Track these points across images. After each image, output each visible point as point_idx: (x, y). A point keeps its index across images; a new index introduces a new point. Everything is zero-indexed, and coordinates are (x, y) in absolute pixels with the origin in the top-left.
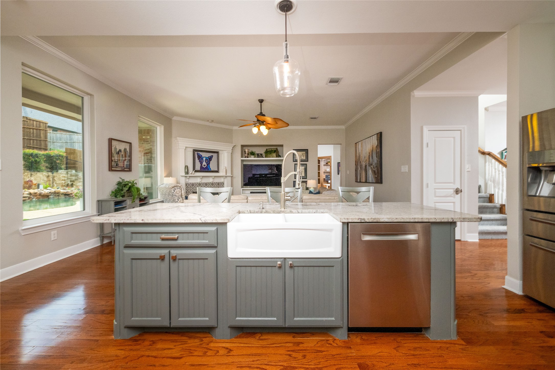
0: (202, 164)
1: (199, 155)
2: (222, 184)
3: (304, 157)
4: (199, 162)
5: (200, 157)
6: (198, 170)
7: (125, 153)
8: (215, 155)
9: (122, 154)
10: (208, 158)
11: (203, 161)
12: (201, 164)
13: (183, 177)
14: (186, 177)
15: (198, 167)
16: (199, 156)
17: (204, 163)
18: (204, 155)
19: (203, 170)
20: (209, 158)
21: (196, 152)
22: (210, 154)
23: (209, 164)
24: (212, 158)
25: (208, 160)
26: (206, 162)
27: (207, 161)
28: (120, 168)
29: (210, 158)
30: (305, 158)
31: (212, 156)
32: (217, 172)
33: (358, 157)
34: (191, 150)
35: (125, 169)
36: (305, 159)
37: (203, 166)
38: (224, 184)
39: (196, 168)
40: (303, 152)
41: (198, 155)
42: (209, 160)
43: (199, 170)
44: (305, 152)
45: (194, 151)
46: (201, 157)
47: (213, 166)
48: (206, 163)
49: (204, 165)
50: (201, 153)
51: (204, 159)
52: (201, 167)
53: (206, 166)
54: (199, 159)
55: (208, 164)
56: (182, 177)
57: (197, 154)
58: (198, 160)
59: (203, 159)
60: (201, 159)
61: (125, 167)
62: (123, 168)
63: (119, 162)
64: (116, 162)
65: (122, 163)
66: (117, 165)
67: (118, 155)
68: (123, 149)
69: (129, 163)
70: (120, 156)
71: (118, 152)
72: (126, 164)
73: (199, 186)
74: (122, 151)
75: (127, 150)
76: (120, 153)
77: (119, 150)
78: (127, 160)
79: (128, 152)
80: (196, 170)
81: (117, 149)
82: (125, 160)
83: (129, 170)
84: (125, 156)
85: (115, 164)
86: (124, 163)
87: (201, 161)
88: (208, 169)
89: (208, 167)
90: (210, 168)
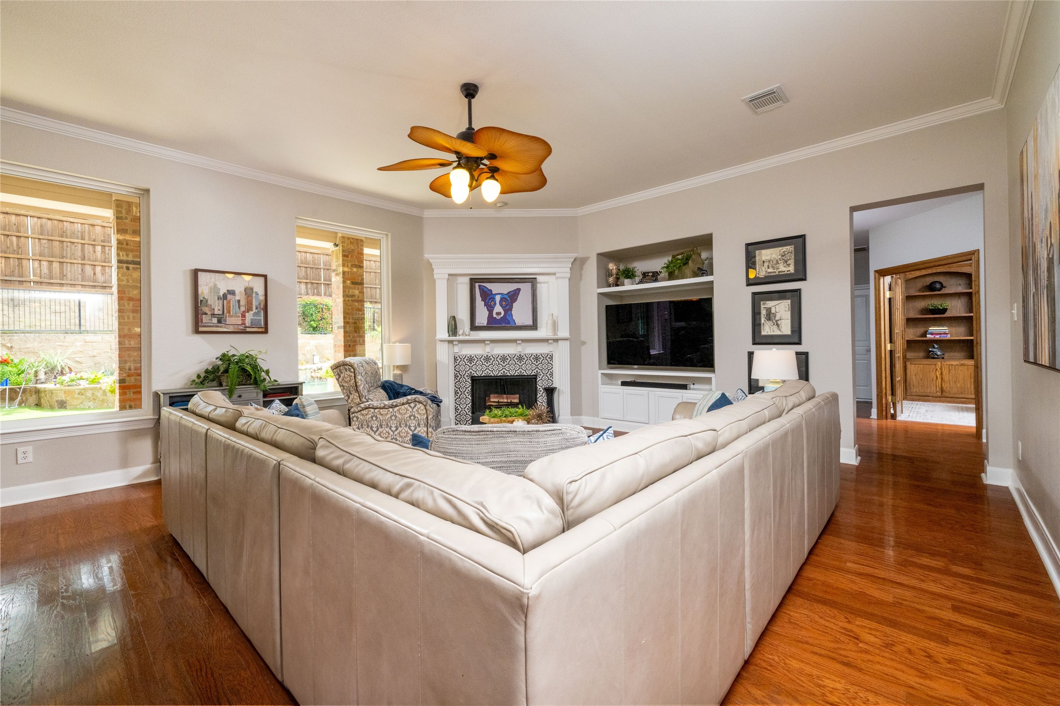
0: (493, 310)
1: (485, 289)
2: (547, 358)
3: (789, 265)
4: (485, 306)
5: (487, 297)
6: (482, 325)
7: (248, 297)
8: (526, 288)
9: (237, 298)
10: (506, 297)
11: (495, 304)
12: (490, 311)
13: (445, 342)
14: (451, 342)
15: (482, 318)
16: (485, 292)
17: (498, 309)
18: (495, 288)
19: (493, 324)
20: (510, 295)
21: (477, 285)
22: (512, 287)
23: (511, 309)
24: (518, 294)
25: (507, 300)
26: (501, 305)
27: (504, 303)
28: (231, 326)
29: (513, 296)
30: (791, 269)
31: (519, 290)
32: (534, 327)
33: (1029, 219)
34: (467, 280)
35: (248, 330)
36: (792, 271)
37: (495, 316)
38: (551, 358)
39: (477, 322)
40: (784, 249)
41: (483, 289)
42: (509, 300)
43: (485, 325)
44: (790, 248)
45: (473, 281)
46: (488, 295)
47: (521, 313)
48: (502, 307)
49: (498, 314)
50: (489, 286)
51: (498, 298)
52: (490, 318)
53: (502, 316)
54: (486, 299)
55: (508, 308)
56: (442, 343)
57: (480, 288)
58: (483, 303)
59: (494, 299)
60: (490, 299)
61: (247, 325)
62: (242, 328)
63: (226, 314)
64: (218, 316)
65: (238, 317)
66: (219, 321)
67: (225, 301)
68: (239, 289)
69: (261, 316)
70: (229, 302)
71: (223, 295)
72: (251, 319)
73: (485, 362)
74: (236, 293)
75: (254, 291)
76: (229, 297)
77: (226, 292)
78: (254, 310)
79: (257, 294)
80: (477, 325)
81: (220, 289)
82: (248, 312)
83: (263, 330)
84: (247, 302)
85: (215, 320)
86: (243, 316)
87: (489, 304)
88: (509, 323)
89: (508, 317)
90: (514, 320)
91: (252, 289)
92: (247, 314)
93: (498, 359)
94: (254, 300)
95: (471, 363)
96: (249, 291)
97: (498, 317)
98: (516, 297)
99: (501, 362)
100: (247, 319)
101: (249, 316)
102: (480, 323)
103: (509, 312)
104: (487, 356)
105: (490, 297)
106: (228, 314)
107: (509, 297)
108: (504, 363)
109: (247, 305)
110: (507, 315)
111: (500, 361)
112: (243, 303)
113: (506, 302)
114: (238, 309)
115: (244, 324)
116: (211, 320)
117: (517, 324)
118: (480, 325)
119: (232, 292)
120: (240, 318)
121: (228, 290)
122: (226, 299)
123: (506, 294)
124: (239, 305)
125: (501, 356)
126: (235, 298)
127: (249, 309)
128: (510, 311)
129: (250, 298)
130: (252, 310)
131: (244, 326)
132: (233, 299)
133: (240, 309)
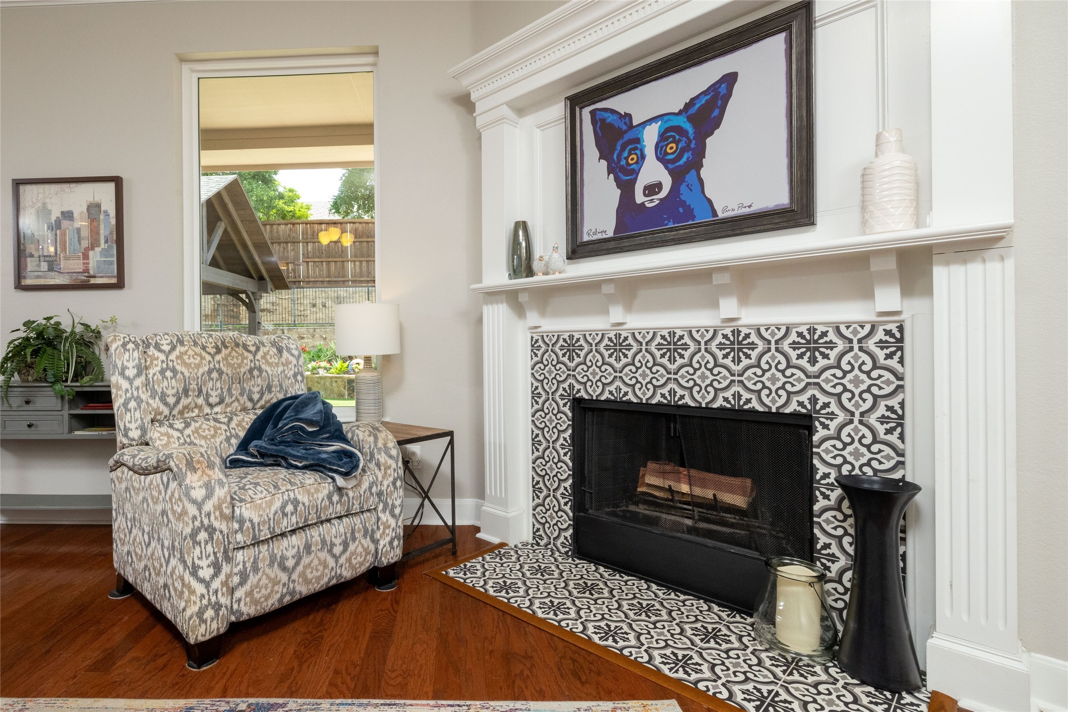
0: (634, 180)
1: (611, 118)
4: (609, 173)
5: (618, 141)
6: (601, 235)
7: (93, 221)
9: (76, 224)
10: (682, 122)
11: (643, 157)
12: (626, 187)
14: (517, 295)
16: (611, 125)
17: (651, 171)
19: (636, 227)
20: (692, 109)
21: (587, 109)
23: (697, 163)
24: (729, 95)
25: (683, 132)
26: (662, 157)
27: (673, 146)
28: (67, 275)
29: (707, 110)
35: (93, 281)
37: (640, 197)
39: (586, 230)
41: (603, 121)
45: (576, 101)
46: (621, 133)
48: (666, 163)
49: (652, 189)
50: (624, 102)
51: (650, 136)
52: (627, 209)
53: (663, 194)
54: (613, 149)
55: (687, 161)
57: (595, 119)
58: (604, 163)
59: (638, 141)
60: (625, 146)
61: (92, 272)
62: (83, 278)
63: (60, 255)
64: (48, 259)
65: (79, 258)
66: (51, 269)
67: (58, 231)
68: (79, 208)
69: (112, 256)
70: (63, 234)
71: (55, 221)
72: (97, 261)
73: (610, 356)
74: (74, 215)
75: (102, 209)
76: (65, 224)
77: (59, 215)
78: (103, 245)
79: (106, 214)
80: (586, 238)
81: (51, 210)
82: (93, 249)
83: (114, 281)
84: (91, 230)
85: (44, 266)
86: (86, 256)
87: (623, 162)
88: (689, 213)
89: (685, 194)
90: (710, 202)
91: (98, 206)
92: (91, 253)
93: (653, 348)
94: (102, 227)
95: (571, 359)
96: (94, 209)
97: (652, 202)
98: (716, 113)
99: (663, 356)
100: (91, 261)
101: (95, 257)
102: (594, 234)
103: (691, 177)
104: (618, 336)
105: (627, 137)
106: (62, 255)
107: (690, 119)
108: (672, 360)
109: (91, 237)
110: (683, 188)
111: (658, 354)
112: (85, 233)
113: (677, 143)
114: (77, 243)
115: (86, 270)
116: (39, 266)
117: (721, 215)
118: (595, 238)
119: (68, 215)
120: (81, 261)
121: (62, 213)
122: (60, 228)
123: (680, 113)
124: (79, 237)
125: (663, 337)
126: (72, 225)
127: (94, 245)
128: (693, 172)
129: (95, 224)
130: (99, 246)
131: (87, 274)
132: (70, 228)
133: (80, 244)
